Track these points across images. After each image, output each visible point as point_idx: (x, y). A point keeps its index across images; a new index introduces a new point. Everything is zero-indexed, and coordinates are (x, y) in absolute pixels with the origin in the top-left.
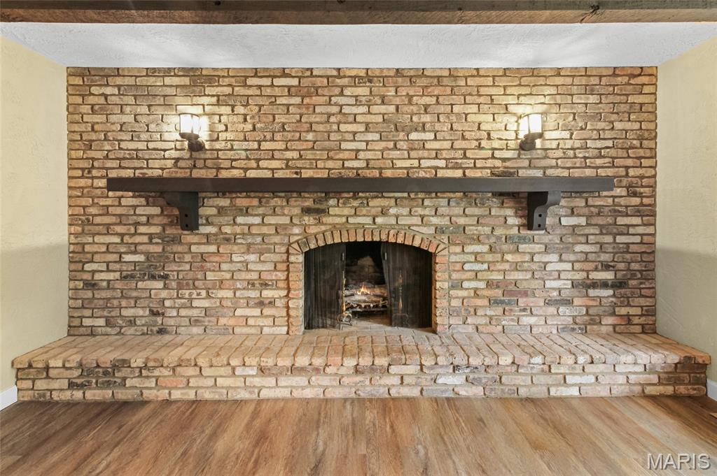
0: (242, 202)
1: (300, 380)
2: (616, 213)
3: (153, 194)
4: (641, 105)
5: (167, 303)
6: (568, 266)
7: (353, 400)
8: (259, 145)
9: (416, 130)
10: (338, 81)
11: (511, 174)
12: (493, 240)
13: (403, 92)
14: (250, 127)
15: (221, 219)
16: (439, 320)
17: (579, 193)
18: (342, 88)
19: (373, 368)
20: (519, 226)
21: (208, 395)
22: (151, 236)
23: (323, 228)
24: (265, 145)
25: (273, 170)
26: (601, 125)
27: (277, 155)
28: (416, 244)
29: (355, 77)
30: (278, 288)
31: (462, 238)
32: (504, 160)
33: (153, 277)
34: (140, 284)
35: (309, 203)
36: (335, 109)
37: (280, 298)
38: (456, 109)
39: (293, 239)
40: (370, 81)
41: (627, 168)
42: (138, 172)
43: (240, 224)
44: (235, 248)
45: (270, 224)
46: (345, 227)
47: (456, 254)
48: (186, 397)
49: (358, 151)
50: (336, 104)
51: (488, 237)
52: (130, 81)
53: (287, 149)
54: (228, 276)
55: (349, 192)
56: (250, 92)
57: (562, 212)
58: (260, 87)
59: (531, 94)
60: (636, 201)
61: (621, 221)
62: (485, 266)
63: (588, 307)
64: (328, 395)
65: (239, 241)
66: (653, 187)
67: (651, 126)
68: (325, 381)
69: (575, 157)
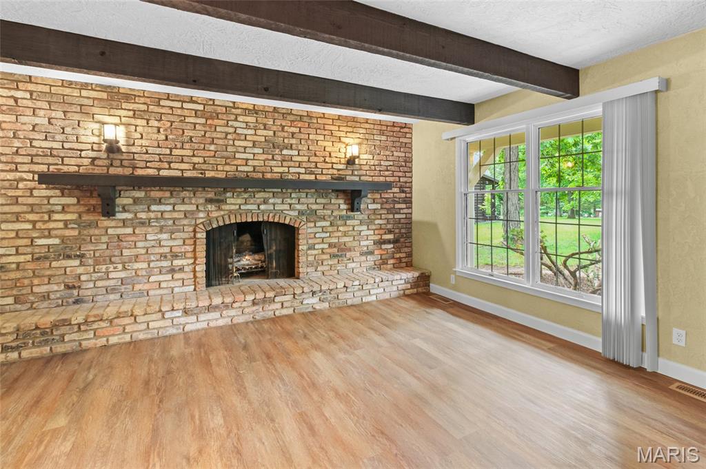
0: (156, 194)
1: (216, 315)
2: (395, 202)
3: (69, 187)
4: (406, 143)
5: (83, 278)
6: (372, 232)
7: (252, 322)
8: (171, 152)
9: (287, 148)
10: (233, 110)
11: (342, 179)
12: (332, 218)
13: (278, 122)
14: (164, 137)
15: (137, 207)
16: (301, 270)
17: (377, 191)
18: (237, 115)
19: (265, 300)
20: (347, 210)
21: (141, 336)
22: (66, 223)
23: (222, 213)
24: (175, 152)
25: (182, 170)
26: (388, 153)
27: (185, 159)
28: (287, 222)
29: (246, 109)
30: (186, 258)
31: (315, 217)
32: (339, 170)
33: (69, 257)
34: (54, 264)
35: (211, 195)
36: (231, 130)
37: (188, 265)
38: (311, 137)
39: (199, 221)
40: (257, 114)
41: (399, 177)
42: (52, 168)
43: (155, 211)
44: (150, 229)
45: (180, 211)
46: (238, 212)
47: (311, 228)
48: (123, 341)
49: (247, 160)
50: (232, 126)
51: (330, 217)
53: (194, 156)
54: (143, 251)
55: (241, 188)
56: (163, 111)
57: (369, 201)
58: (172, 108)
59: (353, 132)
60: (403, 195)
61: (397, 206)
62: (328, 234)
63: (381, 255)
64: (235, 321)
65: (153, 224)
66: (411, 188)
67: (410, 155)
68: (232, 312)
69: (375, 170)
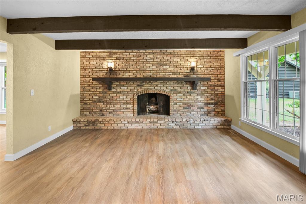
0: (122, 83)
1: (137, 124)
2: (215, 86)
3: (100, 82)
4: (221, 59)
5: (104, 108)
6: (203, 99)
7: (149, 129)
8: (126, 69)
9: (165, 65)
10: (146, 53)
11: (189, 76)
12: (184, 93)
13: (162, 56)
14: (124, 65)
15: (117, 88)
16: (171, 112)
17: (206, 81)
18: (147, 55)
19: (154, 122)
20: (191, 89)
21: (116, 128)
22: (100, 92)
23: (142, 90)
24: (128, 69)
25: (130, 75)
26: (211, 64)
27: (131, 72)
28: (165, 94)
29: (150, 52)
30: (131, 105)
31: (176, 92)
32: (187, 73)
33: (100, 102)
34: (97, 104)
35: (139, 84)
36: (145, 60)
37: (132, 107)
38: (175, 60)
39: (135, 92)
40: (154, 53)
41: (217, 75)
42: (97, 76)
43: (122, 89)
44: (120, 95)
45: (129, 89)
46: (147, 89)
47: (175, 96)
48: (111, 128)
49: (151, 71)
50: (145, 59)
51: (183, 92)
52: (95, 54)
53: (133, 70)
54: (119, 102)
55: (148, 81)
56: (124, 56)
57: (201, 86)
58: (126, 55)
59: (193, 56)
60: (220, 83)
61: (216, 88)
62: (182, 99)
63: (208, 109)
64: (144, 128)
65: (121, 93)
66: (224, 79)
67: (223, 64)
68: (143, 125)
69: (205, 72)
